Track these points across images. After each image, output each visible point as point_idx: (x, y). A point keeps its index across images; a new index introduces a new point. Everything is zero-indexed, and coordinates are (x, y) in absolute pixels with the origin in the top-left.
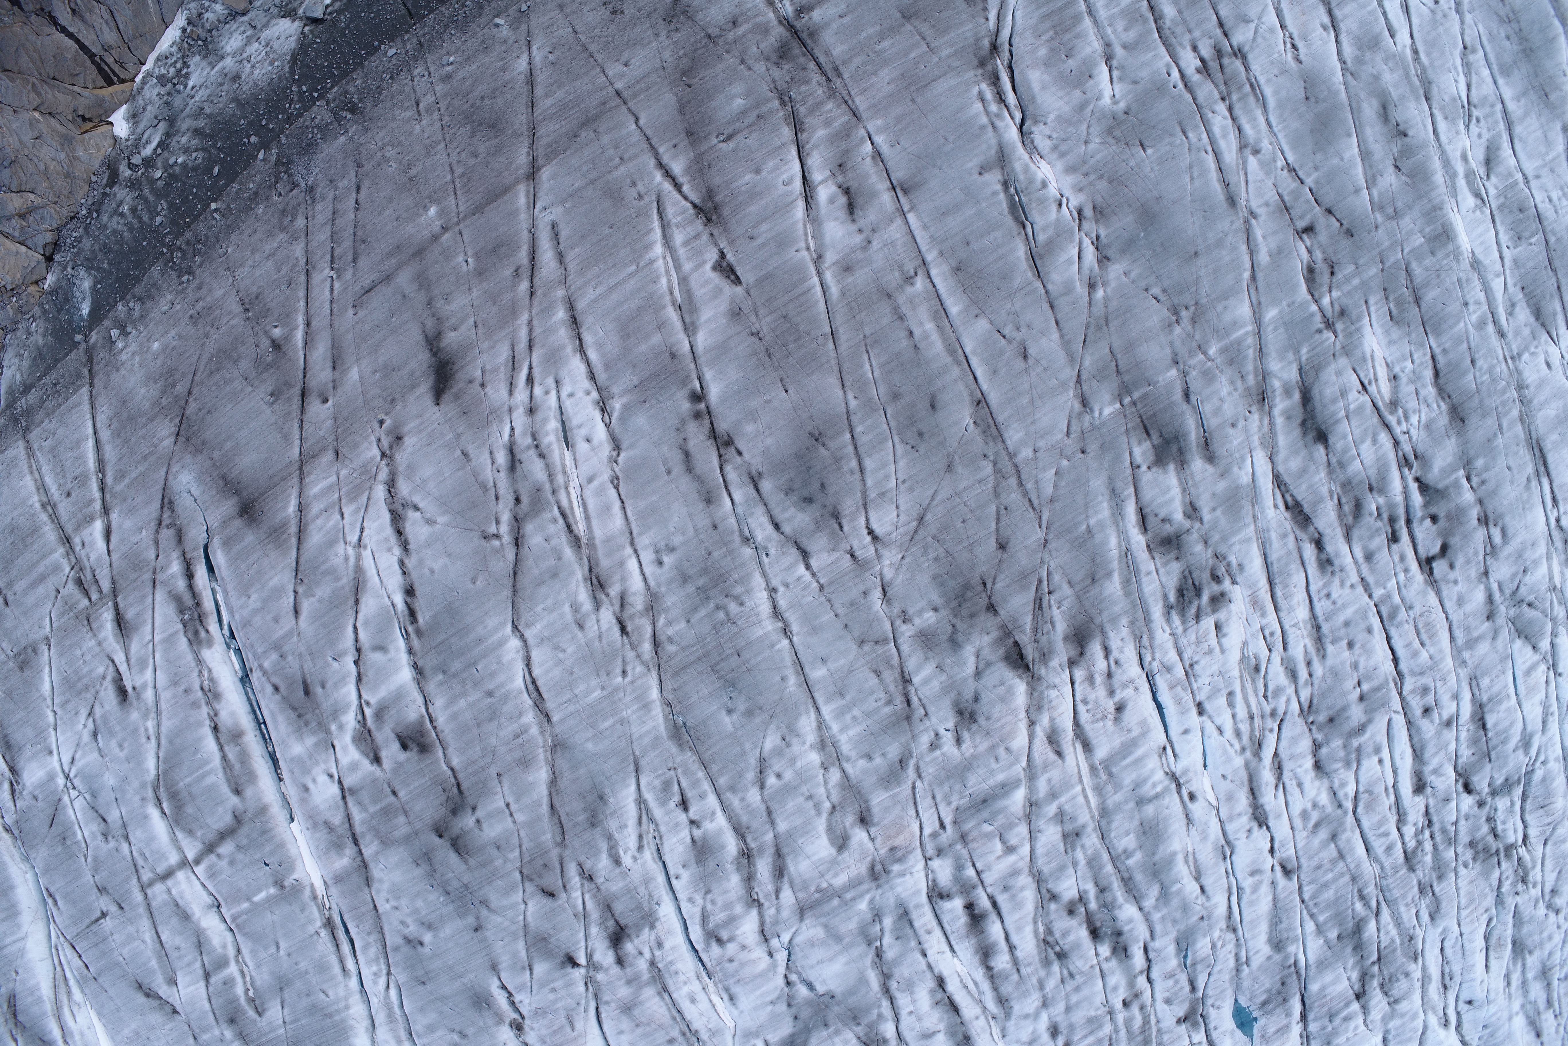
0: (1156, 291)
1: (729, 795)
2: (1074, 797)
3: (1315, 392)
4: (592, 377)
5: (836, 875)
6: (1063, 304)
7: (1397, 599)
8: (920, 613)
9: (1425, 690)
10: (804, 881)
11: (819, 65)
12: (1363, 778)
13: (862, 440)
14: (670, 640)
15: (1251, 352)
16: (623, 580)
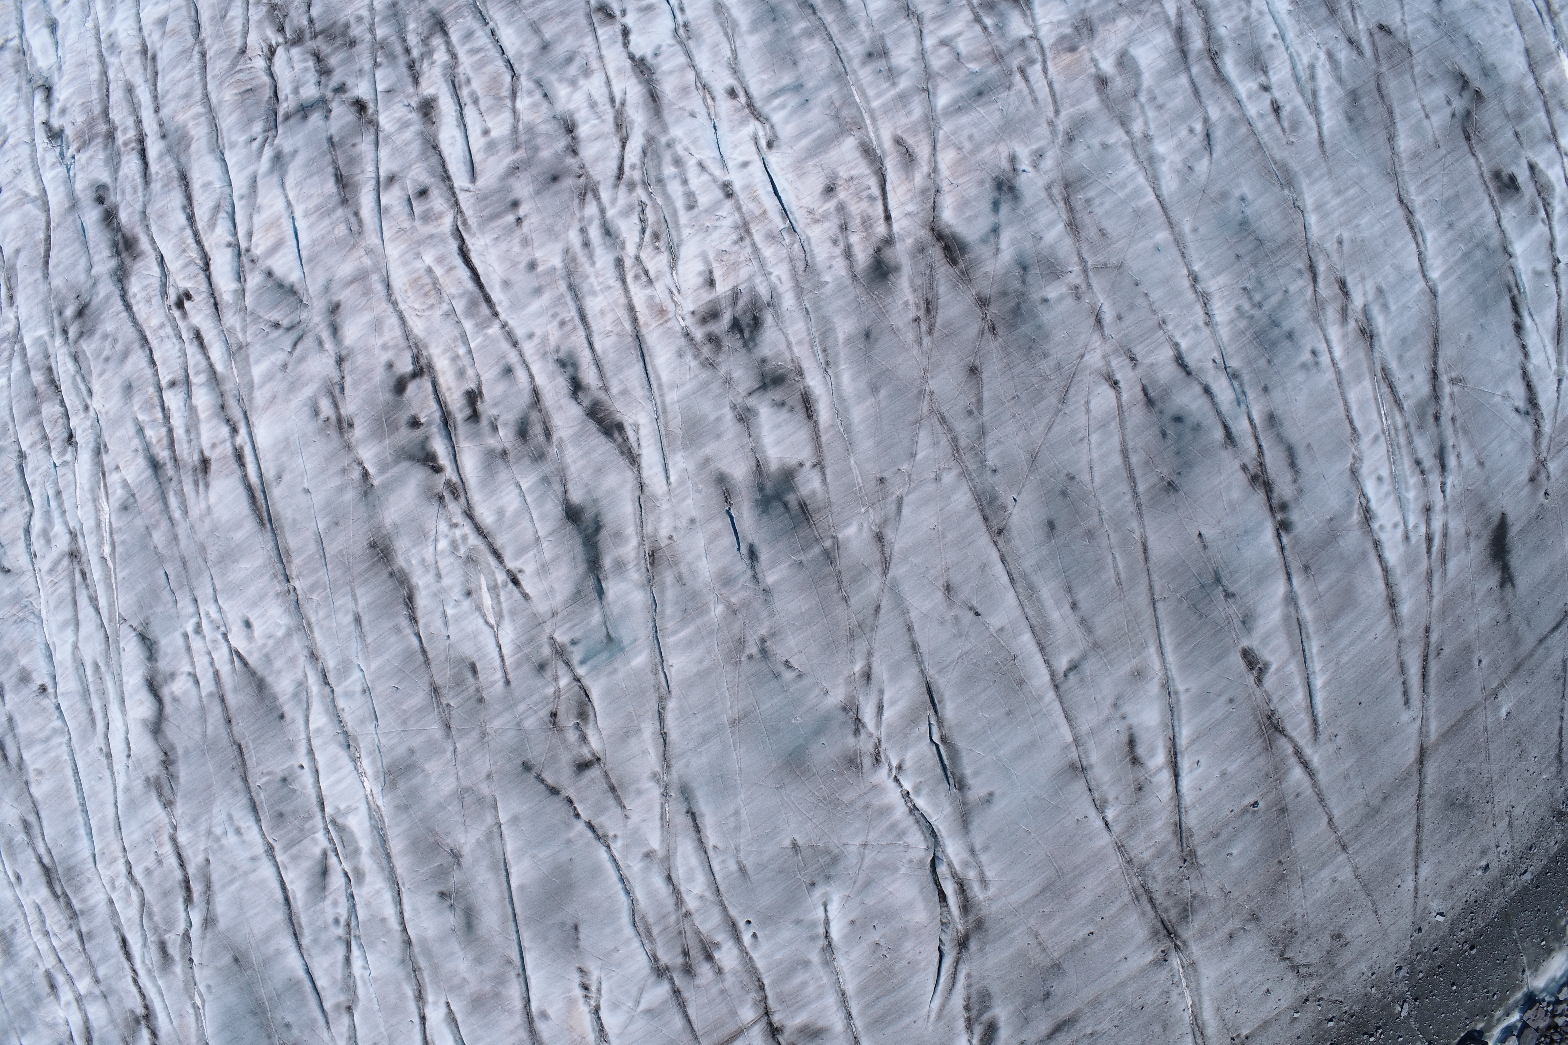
0: (788, 675)
1: (1237, 114)
2: (879, 95)
3: (582, 568)
4: (1377, 544)
5: (1127, 27)
6: (901, 649)
7: (468, 325)
8: (1061, 298)
9: (426, 217)
10: (1155, 23)
11: (1151, 900)
12: (507, 115)
13: (1124, 487)
14: (1300, 273)
15: (669, 611)
16: (1345, 336)
